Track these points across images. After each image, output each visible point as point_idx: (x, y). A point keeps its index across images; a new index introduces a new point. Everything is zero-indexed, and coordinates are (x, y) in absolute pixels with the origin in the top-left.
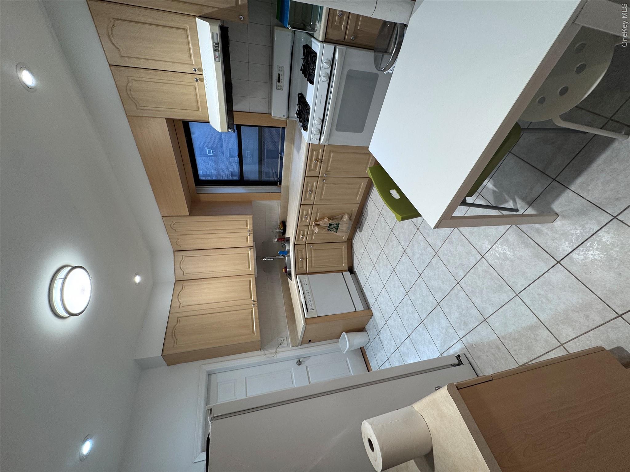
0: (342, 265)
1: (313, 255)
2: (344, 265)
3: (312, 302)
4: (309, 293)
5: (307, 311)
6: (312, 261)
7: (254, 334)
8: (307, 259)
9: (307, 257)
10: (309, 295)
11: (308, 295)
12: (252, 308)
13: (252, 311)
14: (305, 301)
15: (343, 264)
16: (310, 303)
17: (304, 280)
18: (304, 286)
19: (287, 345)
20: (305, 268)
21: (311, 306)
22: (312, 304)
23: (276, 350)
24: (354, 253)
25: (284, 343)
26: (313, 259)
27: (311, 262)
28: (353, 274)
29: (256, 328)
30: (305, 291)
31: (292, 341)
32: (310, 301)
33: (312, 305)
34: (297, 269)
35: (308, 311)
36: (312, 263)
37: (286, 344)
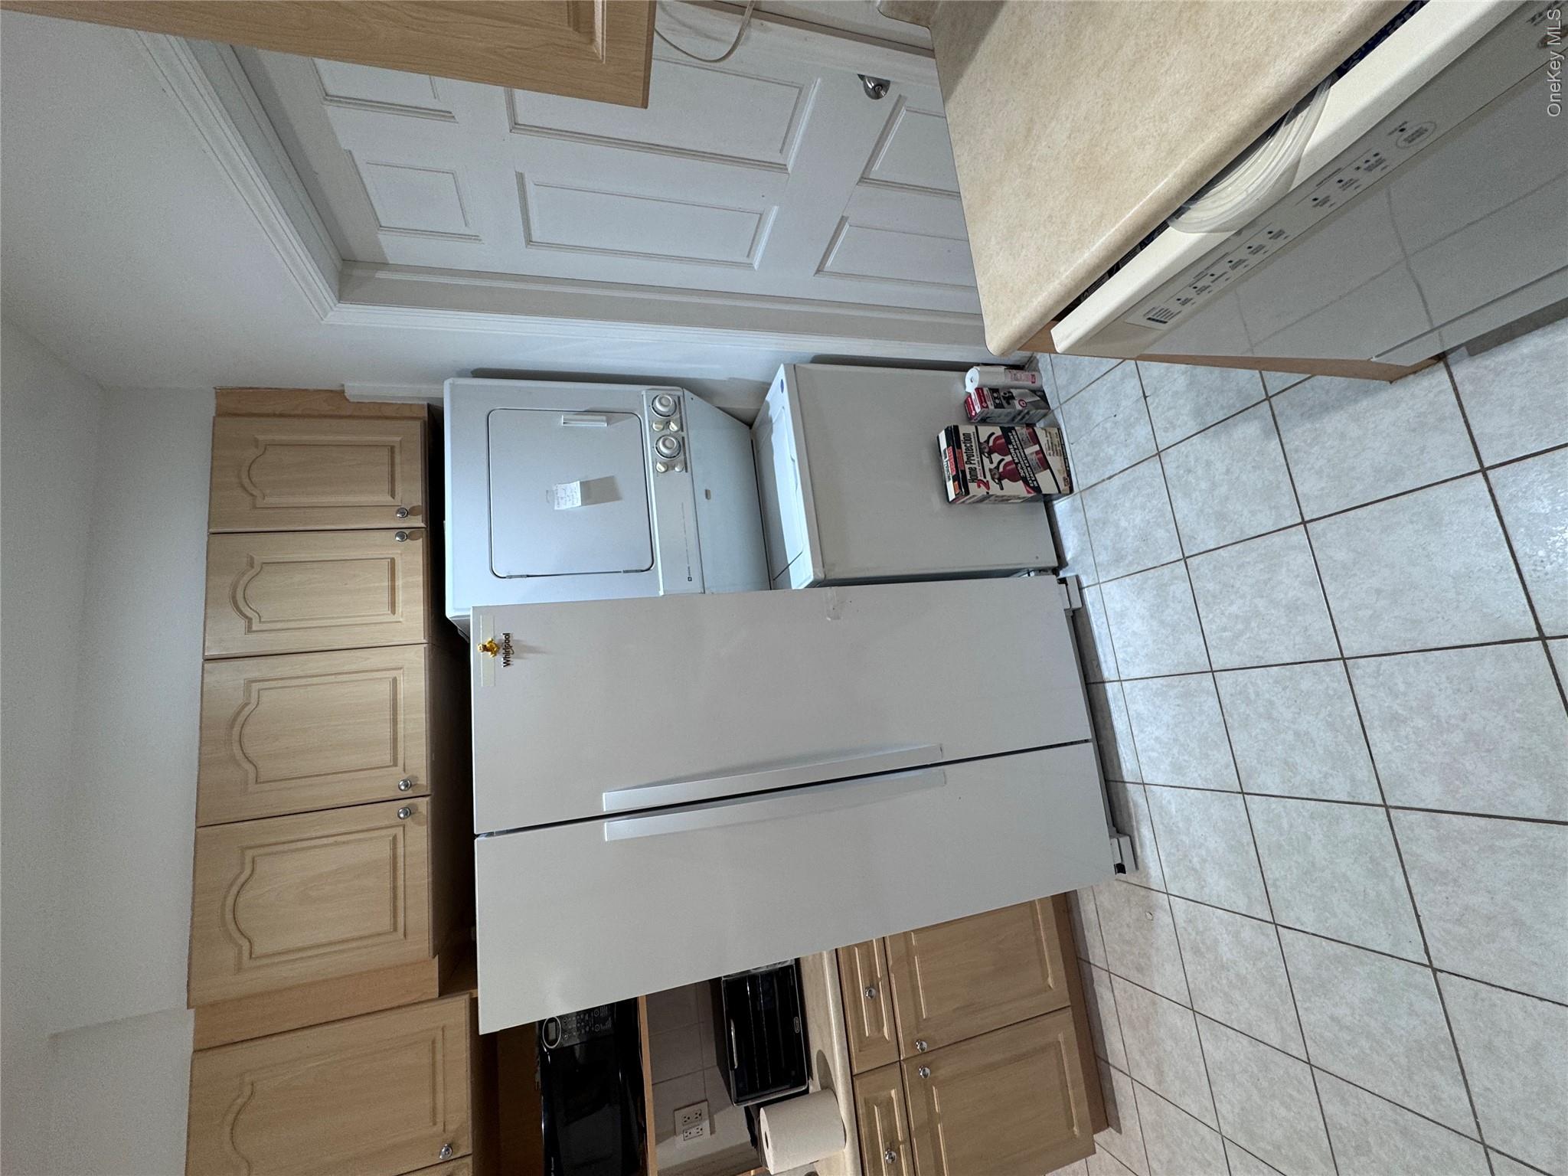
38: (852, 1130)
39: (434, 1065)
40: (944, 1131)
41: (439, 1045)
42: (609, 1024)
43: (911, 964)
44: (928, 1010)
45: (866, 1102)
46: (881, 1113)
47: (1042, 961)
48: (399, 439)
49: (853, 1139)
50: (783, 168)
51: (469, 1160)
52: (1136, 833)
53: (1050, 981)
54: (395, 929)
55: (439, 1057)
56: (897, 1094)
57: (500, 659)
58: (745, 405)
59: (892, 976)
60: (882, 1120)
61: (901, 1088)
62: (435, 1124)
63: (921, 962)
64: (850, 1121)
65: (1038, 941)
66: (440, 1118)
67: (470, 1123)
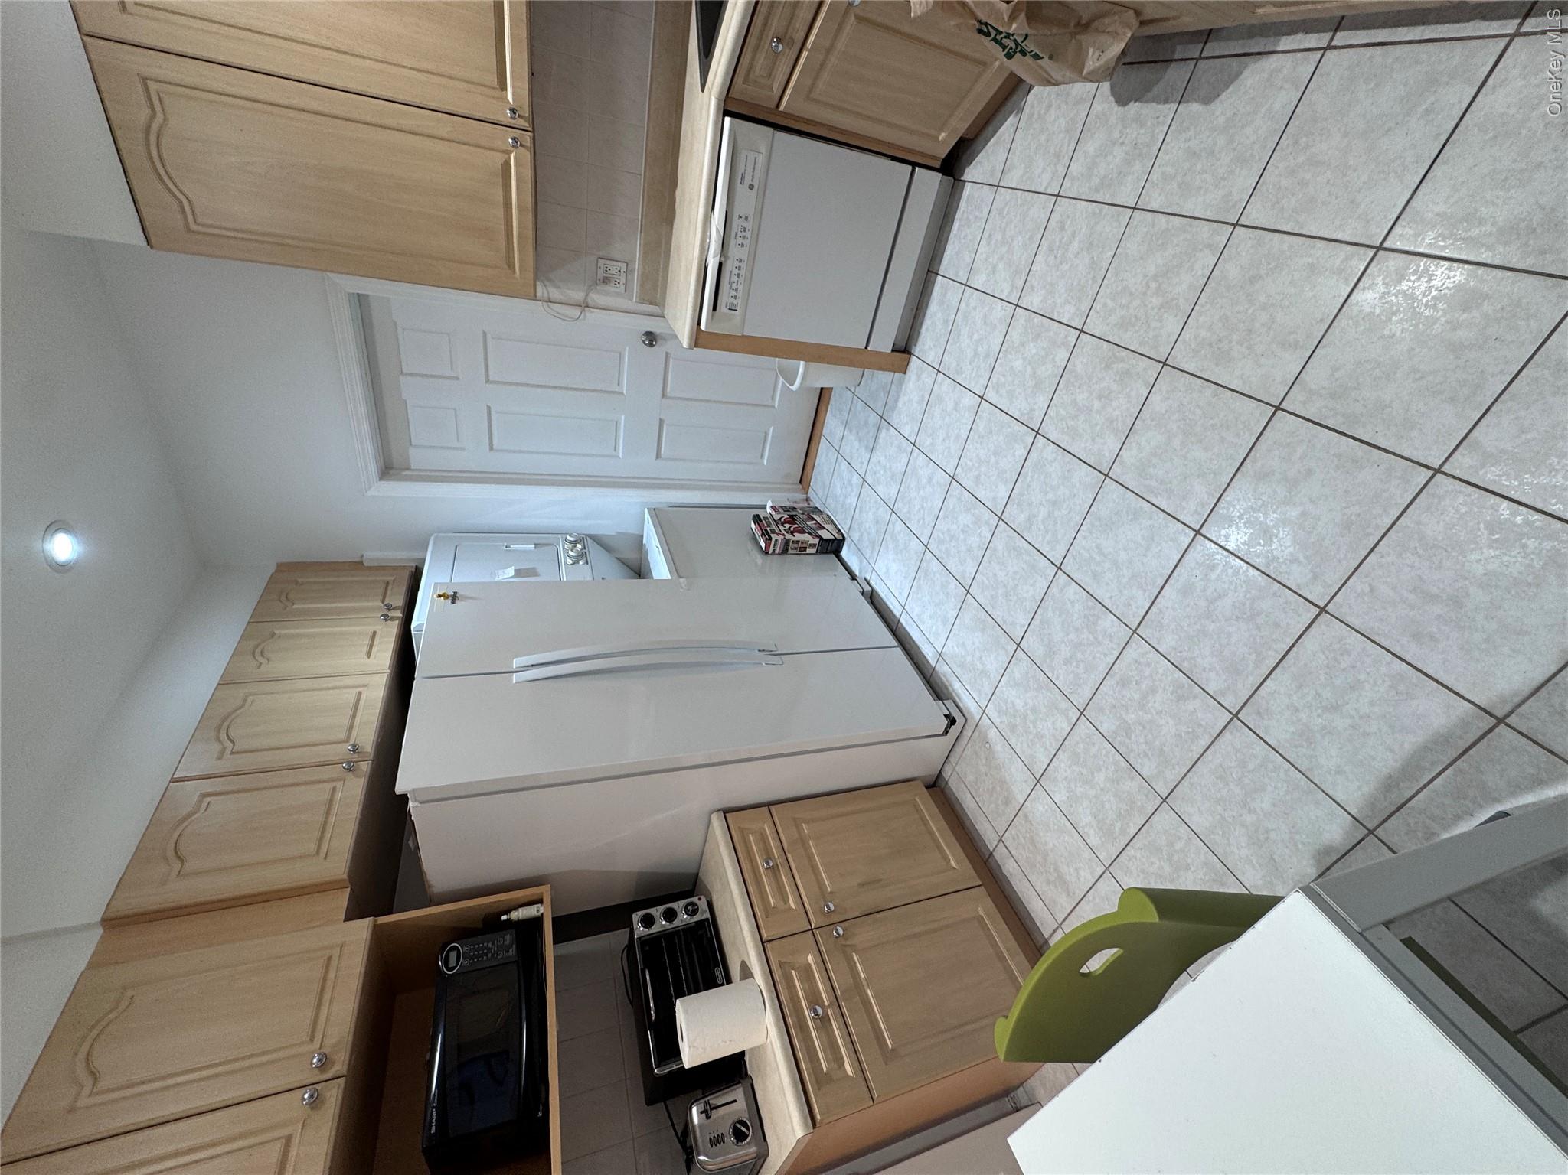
0: (933, 132)
1: (840, 45)
2: (942, 136)
3: (741, 280)
4: (748, 234)
5: (715, 308)
6: (822, 65)
7: (514, 271)
8: (805, 54)
9: (809, 44)
10: (743, 245)
11: (740, 241)
12: (509, 153)
13: (507, 164)
14: (720, 264)
15: (941, 130)
16: (734, 278)
17: (752, 156)
18: (741, 190)
19: (623, 291)
20: (777, 88)
21: (734, 293)
22: (740, 288)
23: (587, 295)
24: (1020, 110)
25: (617, 283)
26: (833, 60)
27: (816, 71)
28: (952, 179)
29: (520, 251)
30: (736, 217)
31: (642, 285)
32: (736, 271)
33: (736, 290)
34: (739, 79)
35: (718, 308)
36: (817, 77)
37: (623, 287)
38: (769, 991)
39: (325, 979)
40: (876, 996)
41: (334, 963)
42: (512, 952)
43: (806, 848)
44: (832, 883)
45: (781, 964)
46: (799, 976)
47: (939, 847)
48: (393, 578)
49: (772, 1000)
50: (622, 393)
51: (342, 1081)
52: (954, 695)
53: (953, 863)
54: (318, 853)
55: (332, 975)
56: (814, 957)
57: (449, 601)
58: (630, 555)
59: (789, 856)
60: (801, 982)
61: (817, 952)
62: (312, 1040)
63: (816, 845)
64: (767, 984)
65: (931, 833)
66: (319, 1036)
67: (350, 1039)
